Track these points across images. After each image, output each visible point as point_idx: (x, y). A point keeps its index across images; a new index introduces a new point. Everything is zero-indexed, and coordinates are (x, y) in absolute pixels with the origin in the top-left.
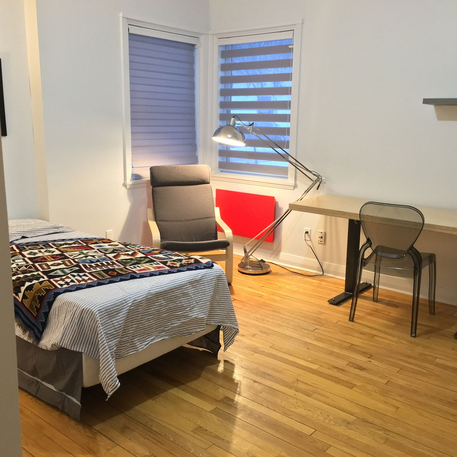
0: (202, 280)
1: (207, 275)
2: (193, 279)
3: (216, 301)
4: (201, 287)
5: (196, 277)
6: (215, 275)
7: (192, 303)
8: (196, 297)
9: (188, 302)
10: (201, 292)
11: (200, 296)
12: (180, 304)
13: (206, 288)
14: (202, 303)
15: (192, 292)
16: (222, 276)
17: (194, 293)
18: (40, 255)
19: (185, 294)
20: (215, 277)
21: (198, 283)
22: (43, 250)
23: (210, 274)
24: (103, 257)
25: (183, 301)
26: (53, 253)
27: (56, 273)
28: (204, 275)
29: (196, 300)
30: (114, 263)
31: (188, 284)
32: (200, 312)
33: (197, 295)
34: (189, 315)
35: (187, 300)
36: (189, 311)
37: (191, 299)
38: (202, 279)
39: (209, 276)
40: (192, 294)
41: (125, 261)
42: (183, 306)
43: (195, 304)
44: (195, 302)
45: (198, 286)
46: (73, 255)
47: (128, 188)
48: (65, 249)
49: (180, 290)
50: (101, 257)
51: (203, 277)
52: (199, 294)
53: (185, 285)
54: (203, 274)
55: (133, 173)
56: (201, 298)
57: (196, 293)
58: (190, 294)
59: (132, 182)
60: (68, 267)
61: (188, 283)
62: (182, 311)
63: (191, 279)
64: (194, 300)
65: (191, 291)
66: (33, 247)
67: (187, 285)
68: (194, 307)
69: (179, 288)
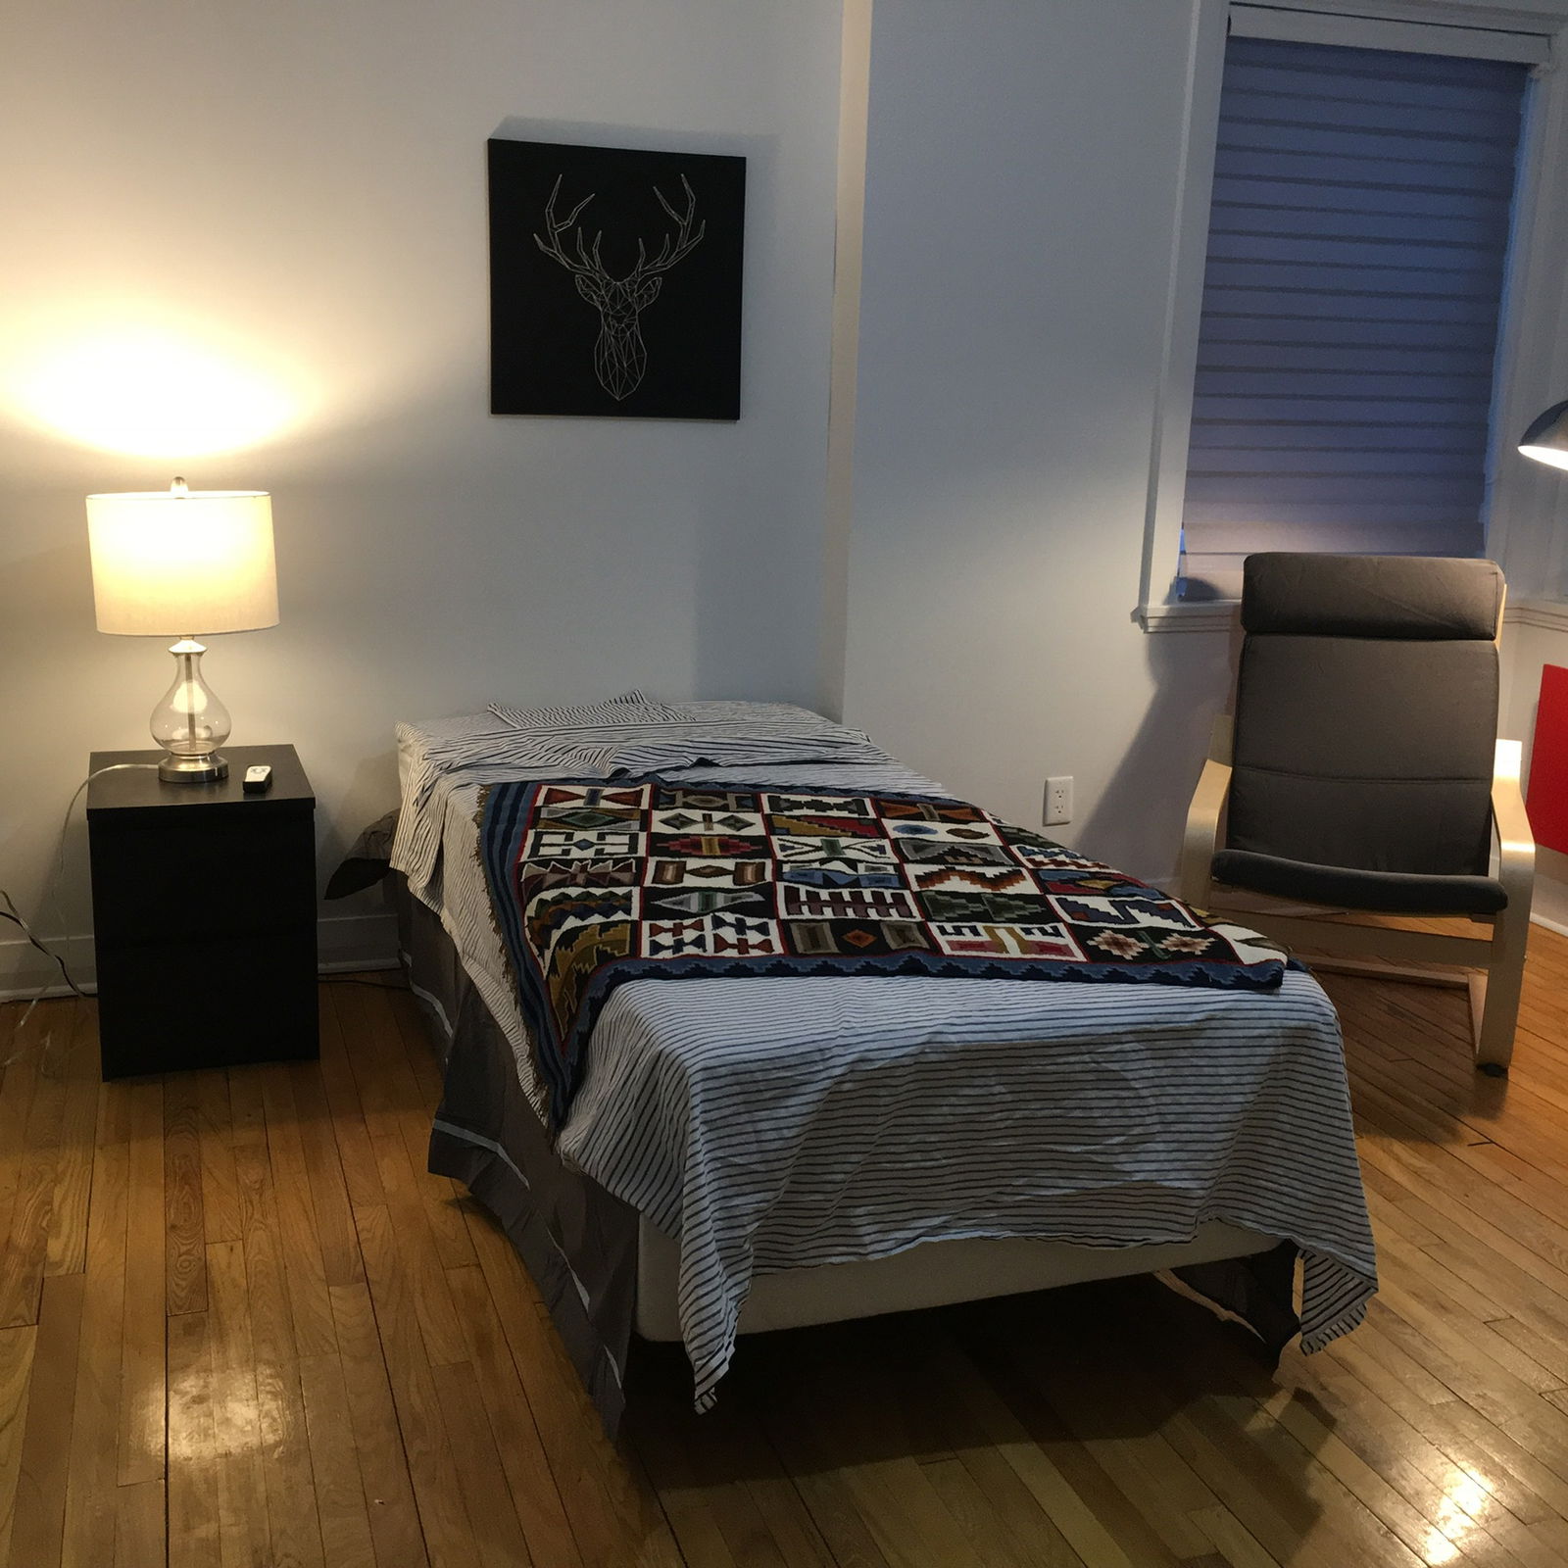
0: (1209, 1033)
1: (1235, 1015)
2: (1157, 1023)
3: (1275, 1133)
4: (1195, 1061)
5: (1177, 1018)
6: (1276, 1023)
7: (1138, 1121)
8: (1165, 1100)
9: (1117, 1112)
10: (1192, 1080)
11: (1184, 1100)
12: (1077, 1113)
13: (1222, 1071)
14: (1192, 1127)
15: (1150, 1073)
16: (1315, 1035)
17: (1157, 1081)
18: (697, 829)
19: (1106, 1075)
20: (1279, 1032)
21: (1187, 1044)
22: (717, 816)
23: (1256, 1014)
24: (886, 869)
25: (1094, 1103)
26: (739, 830)
27: (681, 903)
28: (1220, 1014)
29: (1163, 1109)
30: (899, 901)
31: (1130, 1037)
32: (1177, 1165)
33: (1171, 1090)
34: (1117, 1167)
35: (1114, 1103)
36: (1118, 1149)
37: (1135, 1102)
38: (1205, 1029)
39: (1246, 1023)
40: (1146, 1083)
41: (947, 898)
42: (1090, 1122)
43: (1158, 1128)
44: (1156, 1119)
45: (1184, 1053)
46: (796, 846)
47: (1150, 630)
48: (795, 821)
49: (1086, 1058)
50: (879, 869)
51: (1214, 1024)
52: (1183, 1090)
53: (1116, 1038)
54: (1215, 1010)
55: (1180, 576)
56: (1190, 1108)
57: (1165, 1081)
58: (1135, 1080)
59: (1171, 609)
60: (738, 887)
61: (1131, 1032)
62: (1085, 1144)
63: (1151, 1018)
64: (1153, 1110)
65: (1141, 1069)
66: (702, 801)
67: (1122, 1043)
68: (1147, 1138)
69: (1084, 1049)
